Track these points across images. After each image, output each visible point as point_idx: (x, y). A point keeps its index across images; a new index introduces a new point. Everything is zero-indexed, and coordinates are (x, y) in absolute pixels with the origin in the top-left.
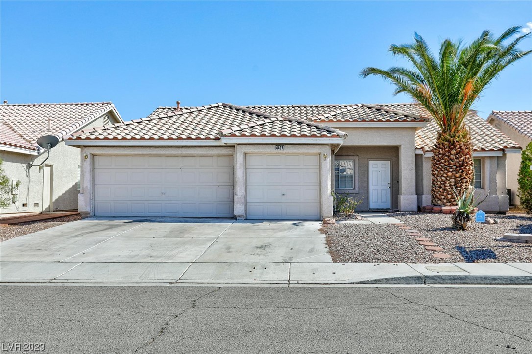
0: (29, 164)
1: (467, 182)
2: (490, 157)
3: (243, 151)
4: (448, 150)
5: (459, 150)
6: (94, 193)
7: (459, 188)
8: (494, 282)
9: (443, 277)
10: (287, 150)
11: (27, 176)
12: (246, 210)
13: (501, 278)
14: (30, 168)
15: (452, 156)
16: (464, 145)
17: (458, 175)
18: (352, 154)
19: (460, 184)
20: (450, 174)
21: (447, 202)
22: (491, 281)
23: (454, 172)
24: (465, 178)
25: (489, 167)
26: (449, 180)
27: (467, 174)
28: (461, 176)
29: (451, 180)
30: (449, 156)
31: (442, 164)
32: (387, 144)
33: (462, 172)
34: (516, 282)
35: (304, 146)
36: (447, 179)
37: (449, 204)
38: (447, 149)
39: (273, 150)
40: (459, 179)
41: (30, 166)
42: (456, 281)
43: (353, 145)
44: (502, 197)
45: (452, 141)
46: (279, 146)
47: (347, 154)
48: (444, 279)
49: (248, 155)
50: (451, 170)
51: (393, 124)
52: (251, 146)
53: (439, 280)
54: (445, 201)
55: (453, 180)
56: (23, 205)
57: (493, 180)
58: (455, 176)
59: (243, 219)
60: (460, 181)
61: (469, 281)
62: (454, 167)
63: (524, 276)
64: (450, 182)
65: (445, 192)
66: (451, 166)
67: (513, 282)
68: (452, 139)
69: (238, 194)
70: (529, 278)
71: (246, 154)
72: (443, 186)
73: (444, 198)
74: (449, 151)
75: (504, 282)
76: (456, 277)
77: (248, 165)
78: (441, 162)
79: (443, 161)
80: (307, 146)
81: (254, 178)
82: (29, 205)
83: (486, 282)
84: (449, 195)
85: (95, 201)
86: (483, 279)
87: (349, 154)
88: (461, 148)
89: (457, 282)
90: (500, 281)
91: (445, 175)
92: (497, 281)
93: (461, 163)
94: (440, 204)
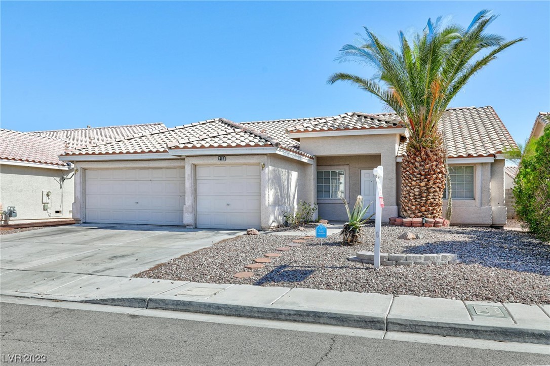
0: (63, 177)
1: (435, 191)
2: (482, 163)
3: (191, 162)
4: (414, 157)
5: (425, 156)
6: (85, 202)
7: (424, 198)
8: (217, 311)
9: (166, 302)
10: (229, 160)
11: (61, 188)
12: (196, 220)
13: (226, 307)
14: (63, 181)
15: (416, 163)
16: (431, 151)
17: (423, 184)
18: (343, 163)
19: (425, 194)
20: (414, 183)
21: (411, 214)
22: (214, 310)
23: (418, 181)
24: (431, 187)
25: (480, 175)
26: (413, 190)
27: (434, 183)
28: (426, 185)
29: (415, 190)
30: (413, 164)
31: (407, 173)
32: (366, 153)
33: (428, 181)
34: (241, 313)
35: (244, 156)
36: (411, 189)
37: (413, 215)
38: (412, 156)
39: (215, 160)
40: (425, 188)
41: (63, 179)
42: (178, 307)
43: (332, 154)
44: (500, 208)
45: (418, 147)
46: (222, 157)
47: (338, 164)
48: (166, 304)
49: (197, 167)
50: (415, 179)
51: (369, 131)
52: (197, 158)
53: (162, 305)
54: (409, 212)
55: (418, 190)
56: (57, 212)
57: (485, 190)
58: (419, 185)
59: (192, 227)
60: (425, 190)
61: (191, 308)
62: (419, 176)
63: (252, 307)
64: (415, 192)
65: (410, 202)
66: (415, 174)
67: (237, 313)
68: (418, 144)
69: (186, 203)
70: (256, 310)
71: (195, 166)
72: (407, 196)
73: (409, 209)
74: (414, 159)
75: (227, 313)
76: (179, 303)
77: (197, 176)
78: (407, 171)
79: (408, 169)
80: (246, 156)
81: (203, 188)
82: (63, 212)
83: (208, 310)
84: (413, 205)
85: (87, 210)
86: (206, 307)
87: (340, 163)
88: (427, 154)
89: (180, 308)
90: (223, 311)
91: (409, 185)
92: (220, 311)
93: (426, 170)
94: (406, 215)
